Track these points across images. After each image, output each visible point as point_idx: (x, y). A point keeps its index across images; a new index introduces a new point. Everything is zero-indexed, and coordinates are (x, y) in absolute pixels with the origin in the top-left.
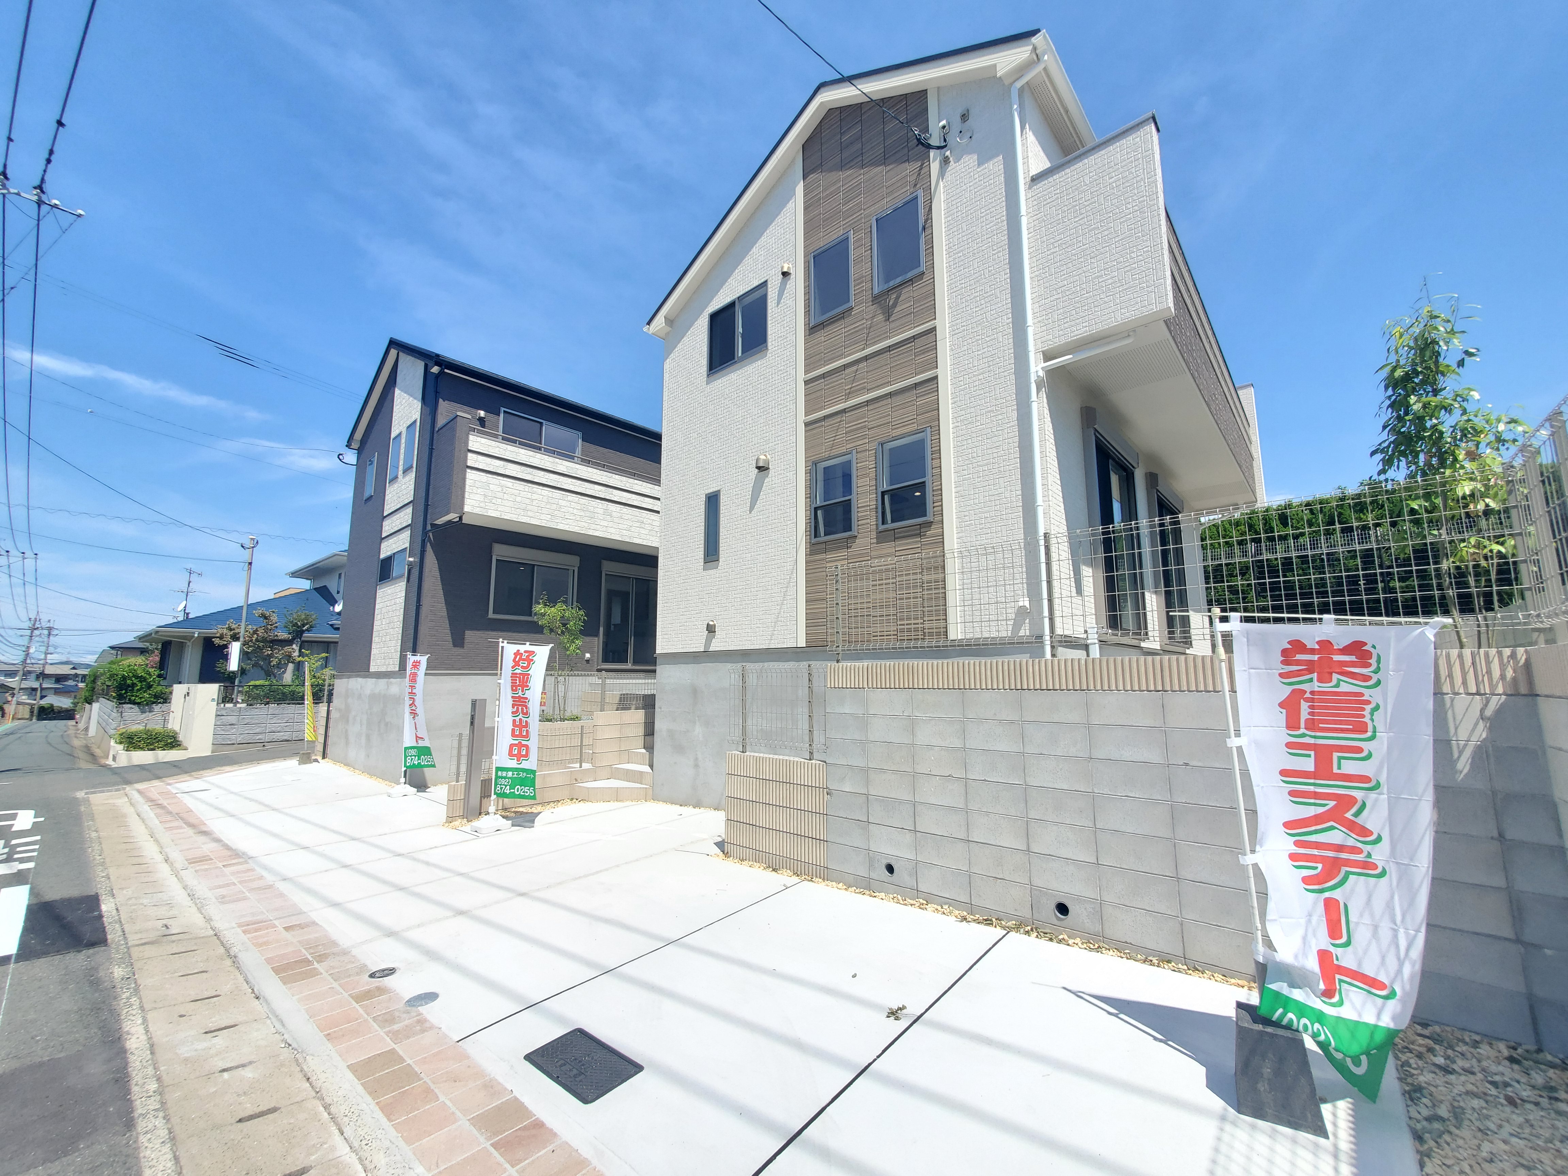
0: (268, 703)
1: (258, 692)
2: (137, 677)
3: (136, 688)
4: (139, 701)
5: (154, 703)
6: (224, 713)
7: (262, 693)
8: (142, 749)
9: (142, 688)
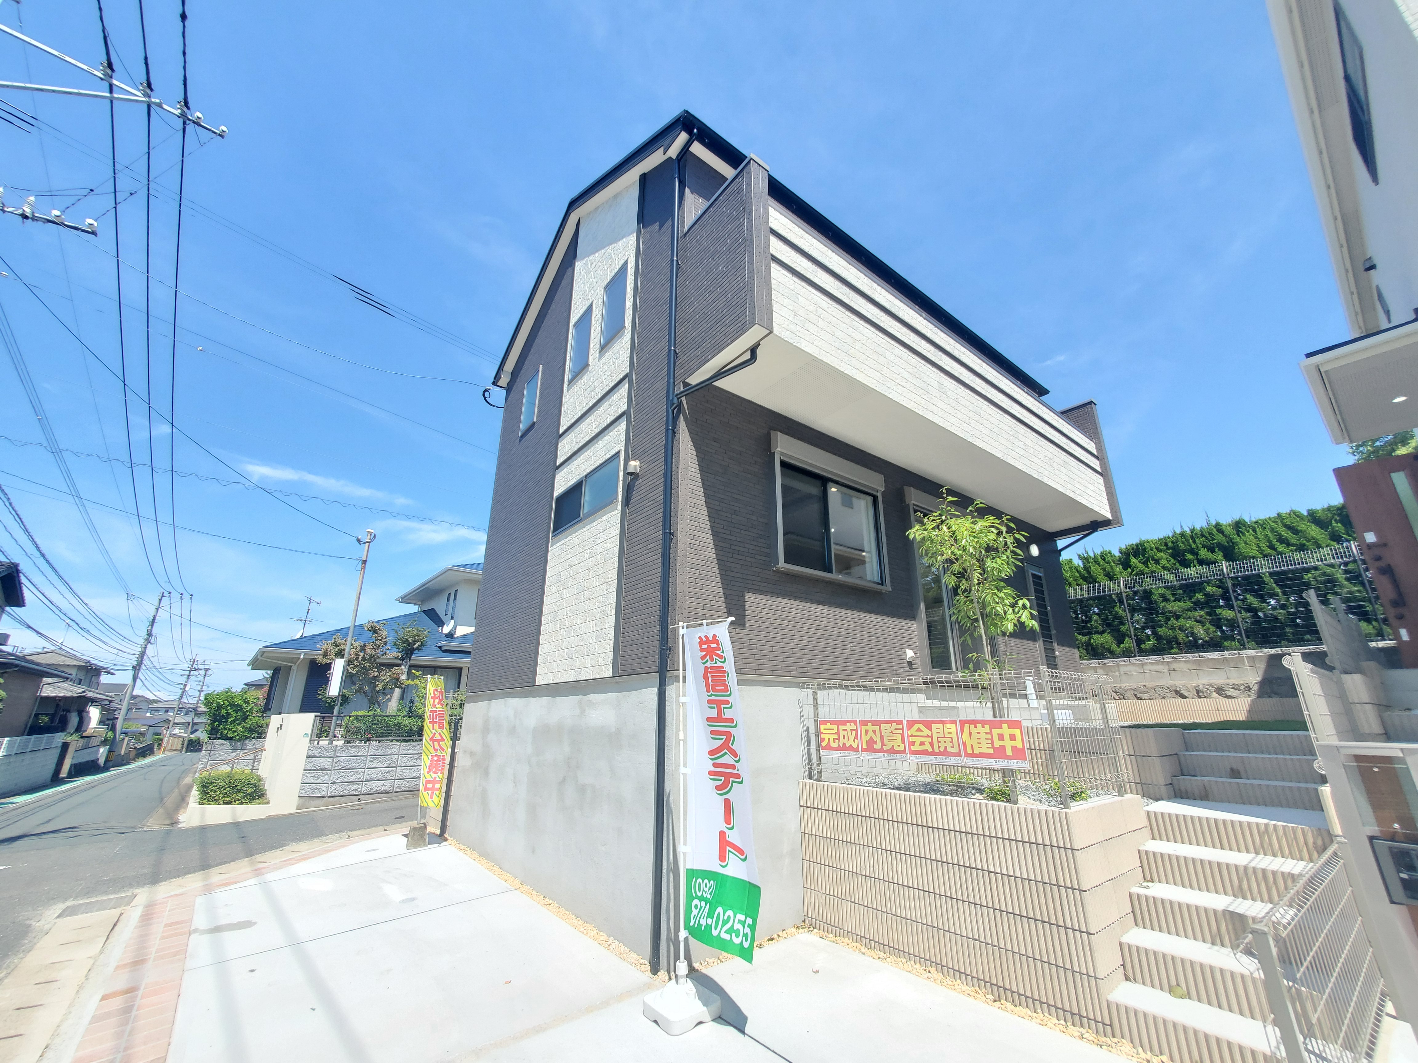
0: (369, 739)
1: (359, 725)
2: (232, 705)
3: (230, 720)
4: (230, 735)
5: (249, 738)
6: (316, 752)
7: (363, 726)
8: (216, 801)
9: (236, 719)
